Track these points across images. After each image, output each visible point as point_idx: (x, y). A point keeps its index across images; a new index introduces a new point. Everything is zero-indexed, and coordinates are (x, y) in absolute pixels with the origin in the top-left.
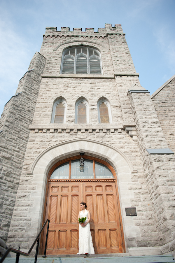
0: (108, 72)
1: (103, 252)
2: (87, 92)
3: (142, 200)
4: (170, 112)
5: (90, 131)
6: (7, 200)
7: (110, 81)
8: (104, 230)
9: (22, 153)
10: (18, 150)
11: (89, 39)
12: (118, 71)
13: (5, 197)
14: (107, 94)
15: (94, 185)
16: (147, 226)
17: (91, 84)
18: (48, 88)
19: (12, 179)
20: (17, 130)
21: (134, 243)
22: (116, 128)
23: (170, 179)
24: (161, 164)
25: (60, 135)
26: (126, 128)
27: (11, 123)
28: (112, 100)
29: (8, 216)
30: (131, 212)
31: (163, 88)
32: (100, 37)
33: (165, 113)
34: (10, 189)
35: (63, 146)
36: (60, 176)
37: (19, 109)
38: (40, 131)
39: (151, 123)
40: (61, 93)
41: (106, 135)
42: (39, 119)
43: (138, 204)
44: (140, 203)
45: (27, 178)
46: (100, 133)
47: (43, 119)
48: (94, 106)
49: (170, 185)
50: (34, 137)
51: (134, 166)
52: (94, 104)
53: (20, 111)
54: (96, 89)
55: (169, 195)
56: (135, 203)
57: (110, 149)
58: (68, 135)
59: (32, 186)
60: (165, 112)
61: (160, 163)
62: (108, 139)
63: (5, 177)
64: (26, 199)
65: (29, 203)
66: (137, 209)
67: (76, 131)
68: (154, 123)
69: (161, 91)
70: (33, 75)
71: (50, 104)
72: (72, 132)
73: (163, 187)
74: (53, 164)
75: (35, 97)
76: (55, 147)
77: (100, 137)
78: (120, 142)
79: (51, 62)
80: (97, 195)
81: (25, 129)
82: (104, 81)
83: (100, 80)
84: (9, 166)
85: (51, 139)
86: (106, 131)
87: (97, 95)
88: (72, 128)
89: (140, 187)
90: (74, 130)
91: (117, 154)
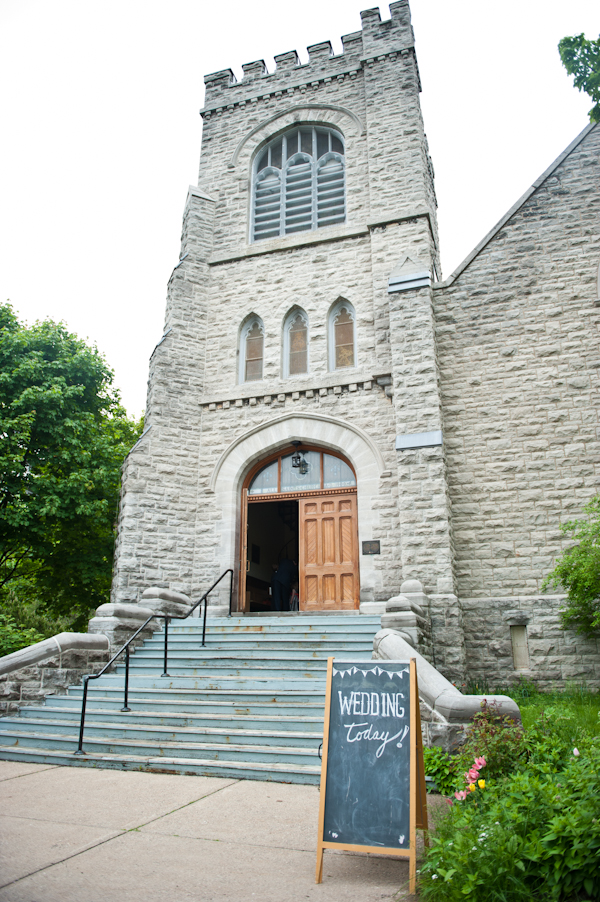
0: (358, 211)
1: (329, 608)
2: (305, 291)
3: (393, 527)
4: (486, 320)
5: (308, 394)
6: (181, 539)
7: (360, 243)
8: (333, 576)
9: (193, 457)
10: (185, 452)
11: (317, 94)
12: (378, 208)
13: (177, 535)
14: (349, 287)
15: (319, 501)
16: (394, 570)
17: (314, 262)
18: (226, 293)
19: (183, 506)
20: (177, 414)
21: (370, 595)
22: (359, 380)
23: (422, 496)
24: (412, 468)
25: (254, 410)
26: (379, 381)
27: (165, 405)
28: (359, 303)
29: (188, 562)
30: (372, 548)
31: (488, 243)
32: (345, 74)
33: (473, 325)
34: (182, 521)
35: (261, 432)
36: (262, 487)
37: (173, 369)
38: (219, 407)
39: (417, 373)
40: (253, 302)
41: (341, 400)
42: (214, 378)
43: (384, 534)
44: (389, 533)
45: (206, 501)
46: (330, 396)
47: (221, 377)
48: (319, 329)
49: (419, 508)
50: (210, 420)
51: (387, 463)
52: (320, 322)
53: (175, 372)
54: (325, 278)
55: (413, 526)
56: (379, 532)
57: (346, 432)
58: (268, 409)
59: (216, 514)
60: (474, 322)
61: (410, 466)
62: (342, 409)
63: (172, 505)
64: (209, 535)
65: (215, 540)
66: (383, 541)
67: (283, 399)
68: (423, 372)
69: (478, 258)
70: (189, 271)
71: (231, 337)
72: (275, 402)
73: (406, 512)
74: (249, 469)
75: (201, 325)
76: (246, 438)
77: (329, 405)
78: (366, 412)
79: (226, 210)
80: (324, 519)
81: (191, 407)
82: (345, 247)
83: (336, 244)
84: (174, 485)
85: (238, 422)
86: (339, 390)
87: (327, 295)
88: (275, 393)
89: (391, 503)
90: (279, 396)
91: (357, 441)
